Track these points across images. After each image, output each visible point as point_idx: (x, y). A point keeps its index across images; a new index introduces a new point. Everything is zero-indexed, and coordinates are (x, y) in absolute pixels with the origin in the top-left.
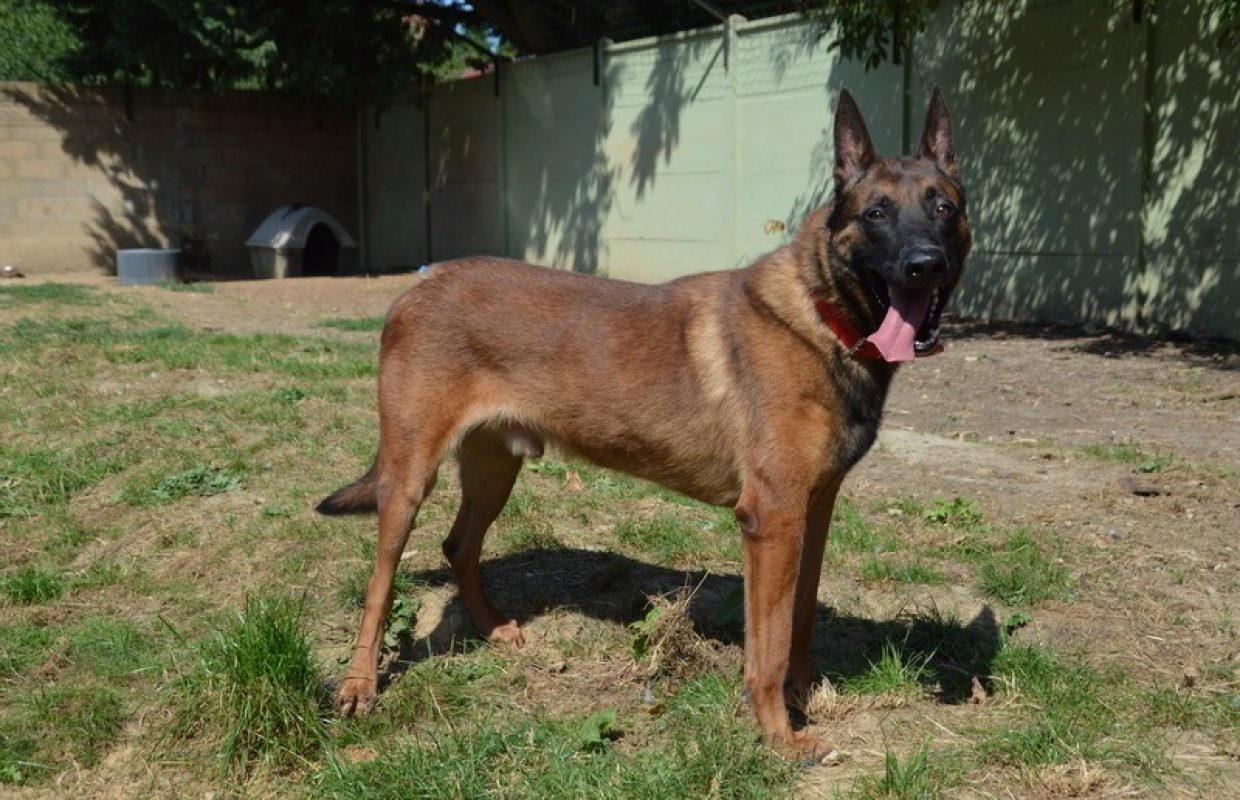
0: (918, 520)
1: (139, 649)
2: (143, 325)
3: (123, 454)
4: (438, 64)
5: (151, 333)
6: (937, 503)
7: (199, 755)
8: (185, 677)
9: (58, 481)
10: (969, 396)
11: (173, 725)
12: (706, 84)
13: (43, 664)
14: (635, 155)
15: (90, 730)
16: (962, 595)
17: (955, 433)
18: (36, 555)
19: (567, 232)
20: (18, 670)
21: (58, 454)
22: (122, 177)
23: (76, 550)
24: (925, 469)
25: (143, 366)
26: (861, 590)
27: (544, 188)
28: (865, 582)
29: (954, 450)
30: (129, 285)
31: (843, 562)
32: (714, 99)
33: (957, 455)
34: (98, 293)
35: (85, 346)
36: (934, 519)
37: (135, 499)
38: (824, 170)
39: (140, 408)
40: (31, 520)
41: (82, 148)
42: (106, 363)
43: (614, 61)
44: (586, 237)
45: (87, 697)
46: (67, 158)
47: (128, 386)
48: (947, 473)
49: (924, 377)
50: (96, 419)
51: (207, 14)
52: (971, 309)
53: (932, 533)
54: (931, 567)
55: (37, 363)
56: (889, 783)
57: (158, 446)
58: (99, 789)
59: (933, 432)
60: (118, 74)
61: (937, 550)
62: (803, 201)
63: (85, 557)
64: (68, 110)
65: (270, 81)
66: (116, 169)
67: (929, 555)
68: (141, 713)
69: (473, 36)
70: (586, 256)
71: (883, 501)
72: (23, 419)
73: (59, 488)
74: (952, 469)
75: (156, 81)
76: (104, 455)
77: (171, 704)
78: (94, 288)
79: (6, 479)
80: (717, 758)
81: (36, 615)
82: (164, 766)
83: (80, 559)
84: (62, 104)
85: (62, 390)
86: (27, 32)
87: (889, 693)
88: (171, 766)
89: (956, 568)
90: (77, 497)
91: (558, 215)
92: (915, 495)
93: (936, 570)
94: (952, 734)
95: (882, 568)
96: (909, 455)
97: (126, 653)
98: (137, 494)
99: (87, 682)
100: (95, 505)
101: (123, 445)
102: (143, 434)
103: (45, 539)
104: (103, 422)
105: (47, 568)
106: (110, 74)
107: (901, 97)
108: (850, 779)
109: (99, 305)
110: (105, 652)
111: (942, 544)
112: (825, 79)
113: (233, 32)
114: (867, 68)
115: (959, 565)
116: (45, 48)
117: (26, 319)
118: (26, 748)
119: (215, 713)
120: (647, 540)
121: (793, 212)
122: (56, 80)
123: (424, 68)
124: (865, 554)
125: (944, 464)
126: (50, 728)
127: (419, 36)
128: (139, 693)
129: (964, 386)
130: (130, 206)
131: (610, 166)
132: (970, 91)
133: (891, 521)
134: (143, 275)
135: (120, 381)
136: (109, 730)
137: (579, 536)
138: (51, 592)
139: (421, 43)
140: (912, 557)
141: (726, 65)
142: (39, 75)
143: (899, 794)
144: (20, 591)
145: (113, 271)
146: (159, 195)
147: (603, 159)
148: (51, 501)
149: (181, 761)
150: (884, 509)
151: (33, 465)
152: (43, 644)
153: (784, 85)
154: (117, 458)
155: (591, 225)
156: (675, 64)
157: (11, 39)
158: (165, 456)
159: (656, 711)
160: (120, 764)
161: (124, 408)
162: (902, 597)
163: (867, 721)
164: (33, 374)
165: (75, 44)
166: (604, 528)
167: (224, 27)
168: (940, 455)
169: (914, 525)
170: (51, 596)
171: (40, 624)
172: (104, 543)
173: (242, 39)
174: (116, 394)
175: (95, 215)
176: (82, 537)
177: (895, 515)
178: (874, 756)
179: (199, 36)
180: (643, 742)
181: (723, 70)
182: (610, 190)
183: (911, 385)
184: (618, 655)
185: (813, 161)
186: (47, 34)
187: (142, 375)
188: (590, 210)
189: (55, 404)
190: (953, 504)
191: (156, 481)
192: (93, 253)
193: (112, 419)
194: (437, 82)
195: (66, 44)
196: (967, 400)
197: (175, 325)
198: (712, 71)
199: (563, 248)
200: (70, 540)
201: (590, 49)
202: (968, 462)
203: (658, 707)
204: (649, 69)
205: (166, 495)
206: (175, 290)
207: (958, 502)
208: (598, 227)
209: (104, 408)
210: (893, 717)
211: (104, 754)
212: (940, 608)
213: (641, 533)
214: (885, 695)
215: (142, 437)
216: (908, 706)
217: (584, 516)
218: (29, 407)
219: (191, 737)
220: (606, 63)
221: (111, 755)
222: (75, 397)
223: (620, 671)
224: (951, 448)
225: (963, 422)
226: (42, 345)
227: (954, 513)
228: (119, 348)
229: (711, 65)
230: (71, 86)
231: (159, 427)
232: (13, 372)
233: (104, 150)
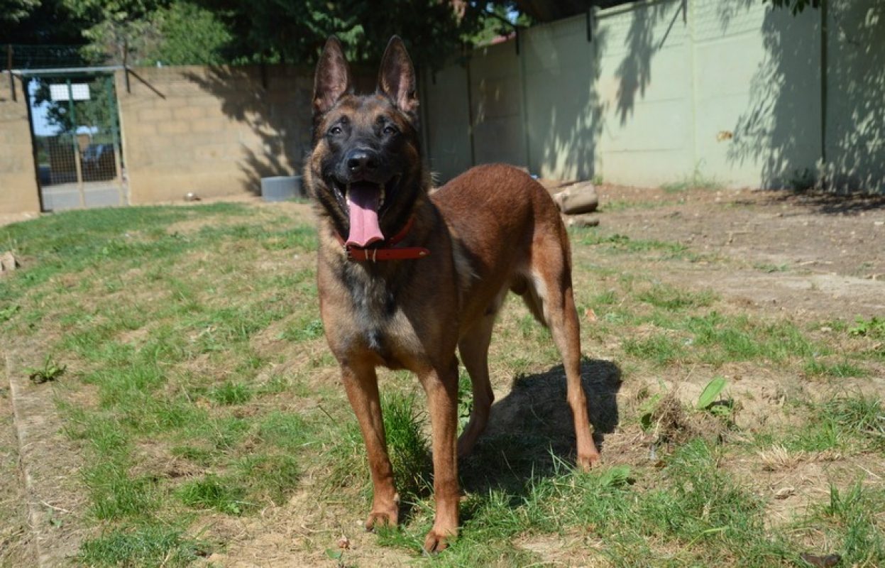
0: (844, 335)
1: (304, 431)
2: (283, 227)
3: (282, 308)
4: (475, 34)
5: (291, 231)
6: (858, 322)
7: (350, 498)
8: (339, 447)
9: (241, 326)
10: (879, 249)
11: (332, 479)
12: (670, 34)
13: (244, 441)
14: (618, 94)
15: (279, 481)
16: (881, 384)
17: (869, 275)
18: (230, 375)
19: (571, 150)
20: (229, 445)
21: (239, 310)
22: (262, 128)
23: (256, 371)
24: (847, 301)
25: (288, 251)
26: (804, 383)
27: (553, 120)
28: (806, 377)
29: (869, 287)
30: (270, 201)
31: (789, 363)
32: (677, 45)
33: (872, 290)
34: (252, 207)
35: (248, 240)
36: (856, 333)
37: (292, 337)
38: (760, 93)
39: (290, 278)
40: (225, 353)
41: (235, 110)
42: (263, 250)
43: (602, 23)
44: (585, 153)
45: (275, 461)
46: (225, 118)
47: (280, 264)
48: (864, 302)
49: (843, 238)
50: (261, 286)
51: (315, 9)
52: (877, 189)
53: (855, 342)
54: (857, 364)
55: (219, 252)
56: (833, 508)
57: (304, 302)
58: (288, 518)
59: (852, 275)
60: (256, 57)
61: (860, 353)
62: (745, 117)
63: (263, 376)
64: (224, 84)
65: (359, 54)
66: (257, 123)
67: (853, 357)
68: (311, 471)
69: (498, 13)
70: (586, 167)
71: (816, 322)
72: (214, 289)
73: (241, 331)
74: (868, 300)
75: (282, 60)
76: (269, 309)
77: (330, 465)
78: (248, 204)
79: (207, 327)
80: (706, 492)
81: (237, 411)
82: (328, 504)
83: (260, 377)
84: (220, 80)
85: (238, 268)
86: (195, 32)
87: (829, 450)
88: (333, 504)
89: (875, 365)
90: (253, 337)
91: (564, 140)
92: (841, 318)
93: (860, 367)
94: (879, 478)
95: (819, 366)
96: (835, 291)
97: (297, 433)
98: (293, 334)
99: (273, 452)
100: (267, 342)
101: (281, 302)
102: (294, 295)
103: (236, 364)
104: (266, 288)
105: (239, 382)
106: (250, 57)
107: (819, 32)
108: (804, 507)
109: (252, 215)
110: (283, 433)
111: (863, 350)
112: (760, 23)
113: (333, 20)
114: (795, 13)
115: (878, 363)
116: (207, 42)
117: (207, 227)
118: (240, 493)
119: (359, 470)
120: (646, 351)
121: (737, 127)
122: (215, 64)
123: (465, 38)
124: (805, 358)
125: (862, 297)
126: (254, 481)
127: (462, 14)
128: (308, 458)
129: (875, 242)
130: (268, 148)
131: (601, 101)
132: (874, 25)
133: (823, 336)
134: (280, 195)
135: (275, 261)
136: (291, 481)
137: (597, 351)
138: (244, 398)
139: (463, 20)
140: (841, 359)
141: (685, 19)
142: (203, 61)
143: (841, 516)
144: (224, 398)
145: (259, 193)
146: (287, 140)
147: (595, 96)
148: (236, 340)
149: (339, 501)
150: (817, 327)
151: (224, 317)
152: (243, 429)
153: (729, 31)
154: (278, 311)
155: (588, 145)
156: (646, 22)
157: (184, 37)
158: (310, 308)
159: (660, 465)
160: (300, 503)
161: (279, 278)
162: (835, 386)
163: (814, 469)
164: (217, 260)
165: (227, 37)
166: (614, 345)
167: (326, 17)
168: (858, 290)
169: (841, 338)
170: (244, 400)
171: (240, 417)
172: (274, 366)
173: (339, 25)
174: (272, 270)
175: (245, 156)
176: (259, 362)
177: (826, 332)
178: (819, 492)
179: (310, 25)
180: (651, 485)
181: (682, 23)
182: (601, 119)
183: (834, 244)
184: (630, 429)
185: (752, 87)
186: (208, 32)
187: (289, 258)
188: (588, 134)
189: (234, 277)
190: (871, 322)
191: (305, 324)
192: (244, 182)
193: (271, 285)
194: (475, 47)
195: (220, 39)
196: (878, 252)
197: (305, 226)
198: (674, 25)
199: (569, 162)
200: (252, 365)
201: (584, 15)
202: (880, 295)
203: (661, 462)
204: (628, 27)
205: (312, 333)
206: (301, 203)
207: (875, 321)
208: (593, 146)
209: (265, 279)
210: (833, 466)
211: (289, 497)
212: (864, 393)
213: (641, 347)
214: (826, 451)
215: (293, 297)
216: (843, 459)
217: (599, 337)
218: (217, 281)
219: (344, 486)
220: (596, 25)
221: (294, 498)
222: (247, 272)
223: (632, 440)
224: (866, 286)
225: (874, 268)
226: (221, 242)
227: (872, 328)
228: (270, 240)
229: (674, 20)
230: (225, 67)
231: (304, 289)
232: (204, 259)
233: (249, 110)
